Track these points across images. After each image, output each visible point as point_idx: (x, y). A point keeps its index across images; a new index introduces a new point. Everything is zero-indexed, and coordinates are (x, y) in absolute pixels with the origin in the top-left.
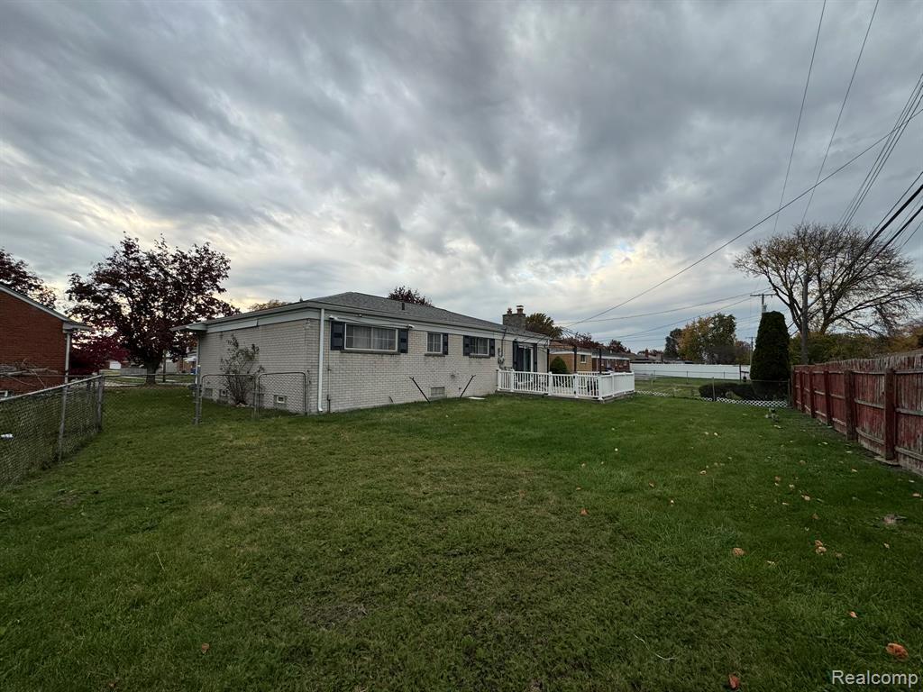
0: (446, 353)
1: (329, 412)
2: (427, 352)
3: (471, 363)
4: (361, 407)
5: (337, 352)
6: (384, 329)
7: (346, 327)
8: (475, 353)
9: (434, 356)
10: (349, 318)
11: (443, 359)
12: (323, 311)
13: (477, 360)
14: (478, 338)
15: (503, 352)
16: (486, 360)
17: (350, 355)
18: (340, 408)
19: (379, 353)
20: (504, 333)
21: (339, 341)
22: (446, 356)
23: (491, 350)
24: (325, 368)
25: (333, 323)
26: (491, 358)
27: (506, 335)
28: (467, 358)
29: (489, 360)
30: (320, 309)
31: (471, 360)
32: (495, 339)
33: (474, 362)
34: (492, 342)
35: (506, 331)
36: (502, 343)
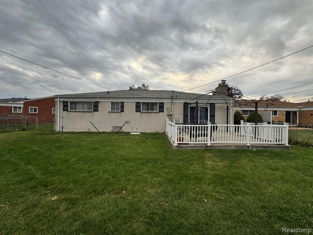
0: (122, 111)
1: (62, 132)
2: (110, 111)
3: (141, 116)
5: (66, 112)
6: (87, 103)
7: (69, 103)
8: (146, 110)
9: (114, 112)
10: (70, 100)
11: (120, 114)
12: (59, 98)
13: (147, 114)
14: (148, 103)
15: (173, 110)
16: (155, 114)
17: (71, 113)
18: (67, 131)
19: (83, 112)
20: (172, 99)
21: (66, 108)
22: (123, 113)
23: (160, 109)
24: (61, 117)
25: (64, 102)
26: (160, 113)
27: (174, 99)
28: (139, 113)
29: (158, 114)
30: (57, 98)
31: (141, 114)
32: (164, 103)
33: (144, 115)
34: (161, 104)
35: (173, 98)
36: (171, 104)
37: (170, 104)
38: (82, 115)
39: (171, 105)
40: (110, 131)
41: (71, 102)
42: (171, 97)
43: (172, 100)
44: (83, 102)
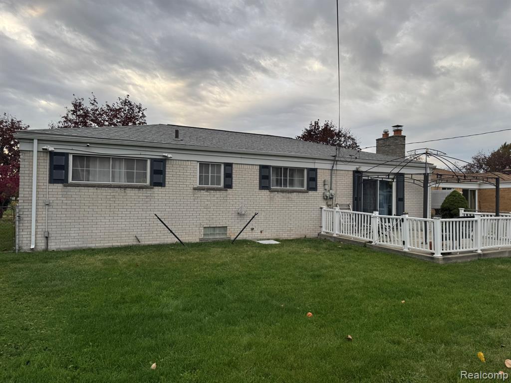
0: (228, 186)
1: (46, 250)
2: (197, 185)
3: (271, 199)
4: (93, 246)
5: (59, 187)
6: (129, 160)
7: (71, 158)
8: (281, 186)
9: (208, 189)
10: (74, 148)
11: (223, 193)
12: (36, 142)
13: (284, 194)
14: (286, 169)
15: (334, 186)
16: (301, 194)
17: (77, 189)
18: (63, 246)
19: (120, 187)
20: (334, 160)
21: (59, 174)
22: (229, 191)
23: (311, 182)
24: (41, 203)
25: (52, 154)
26: (311, 193)
27: (338, 163)
28: (266, 192)
29: (305, 194)
30: (33, 140)
31: (272, 194)
32: (317, 169)
33: (278, 197)
34: (312, 172)
35: (337, 159)
36: (331, 173)
37: (329, 171)
38: (114, 197)
39: (331, 175)
40: (198, 241)
41: (75, 157)
42: (333, 158)
43: (334, 164)
44: (117, 159)
